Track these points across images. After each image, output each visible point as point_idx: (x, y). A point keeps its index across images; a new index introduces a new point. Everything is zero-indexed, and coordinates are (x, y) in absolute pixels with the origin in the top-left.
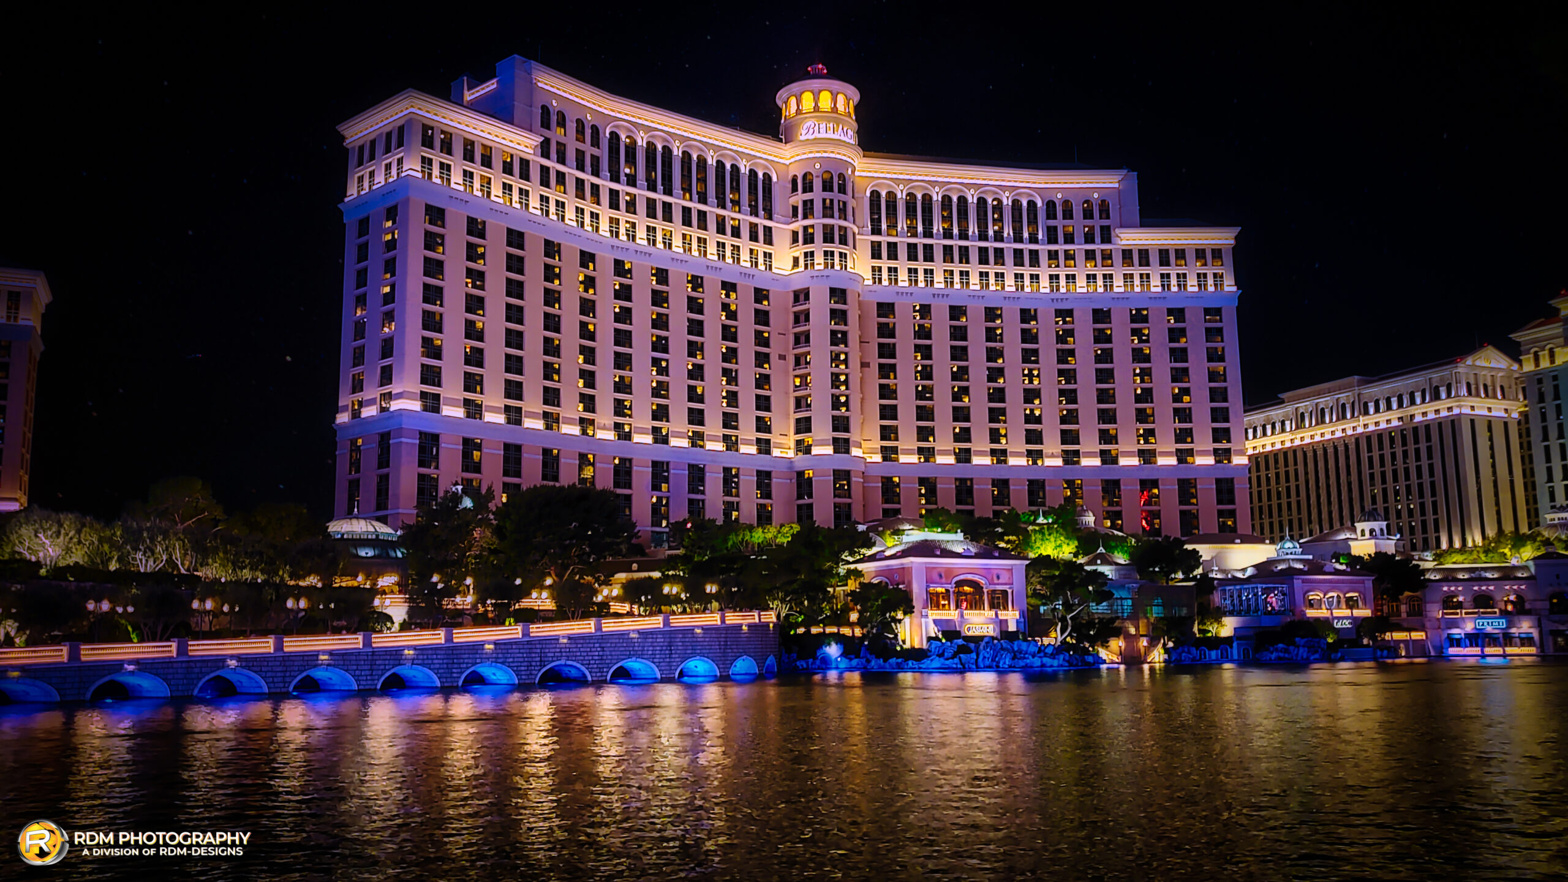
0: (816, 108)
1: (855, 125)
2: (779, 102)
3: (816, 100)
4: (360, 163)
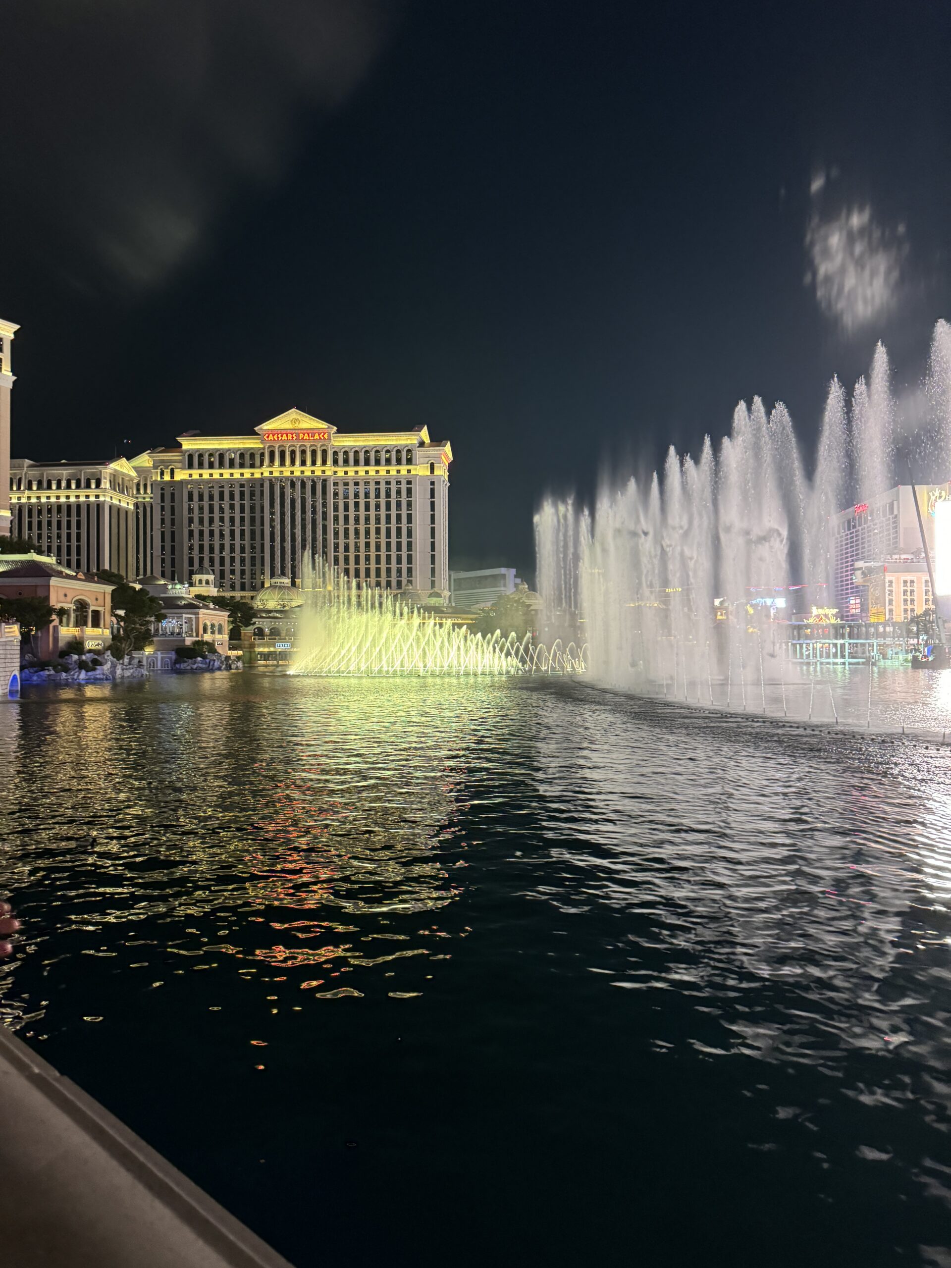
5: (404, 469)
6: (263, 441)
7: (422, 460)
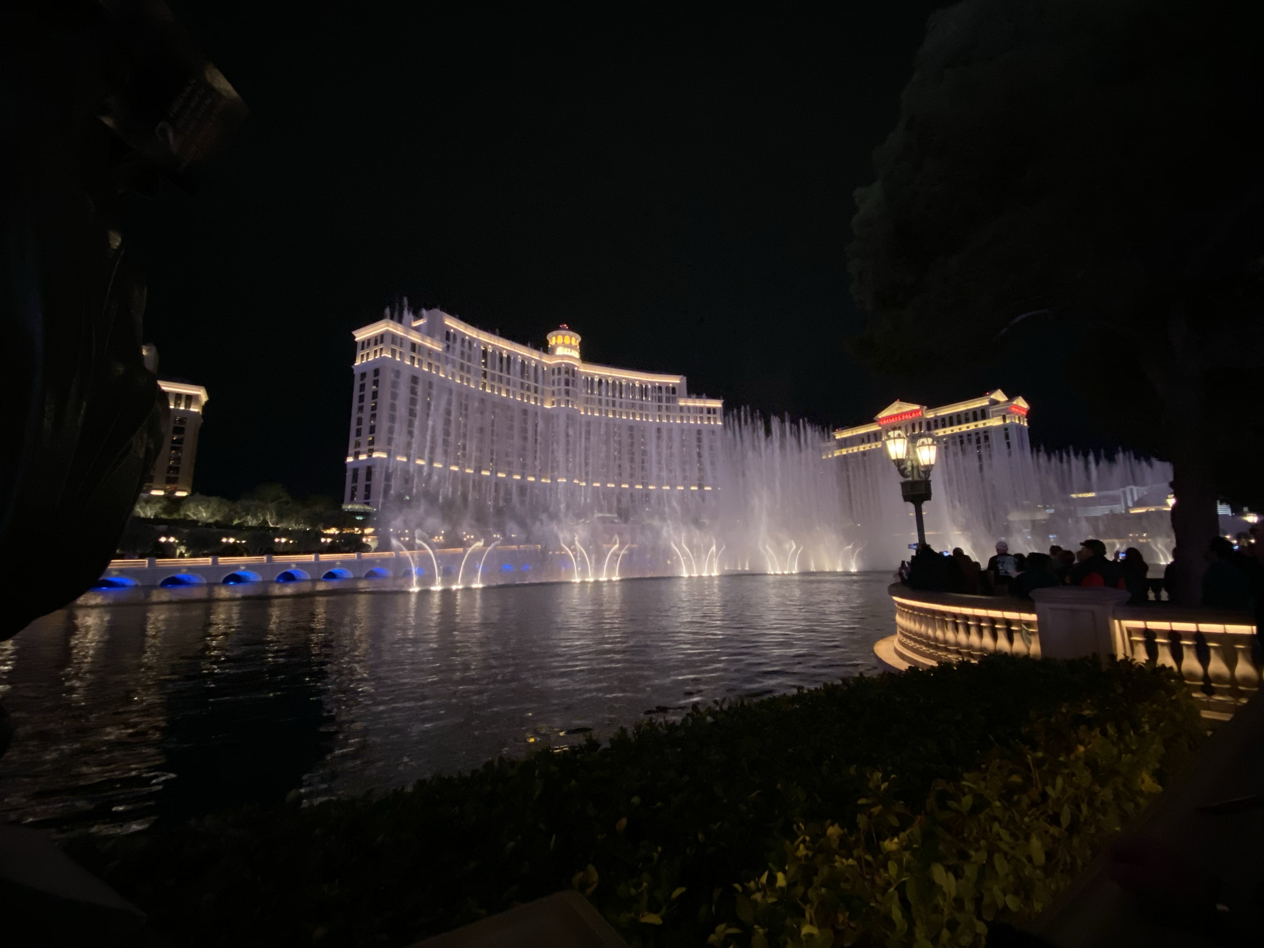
0: (563, 343)
1: (579, 351)
2: (548, 338)
3: (563, 339)
4: (363, 348)
5: (981, 424)
6: (880, 425)
7: (995, 414)
